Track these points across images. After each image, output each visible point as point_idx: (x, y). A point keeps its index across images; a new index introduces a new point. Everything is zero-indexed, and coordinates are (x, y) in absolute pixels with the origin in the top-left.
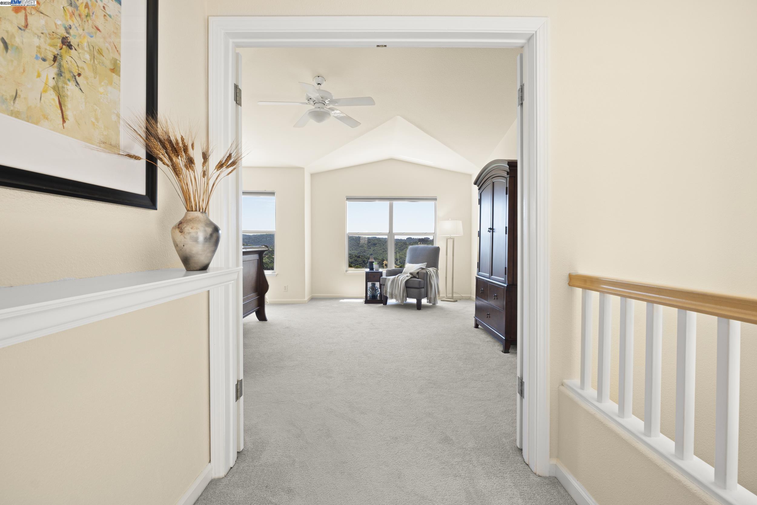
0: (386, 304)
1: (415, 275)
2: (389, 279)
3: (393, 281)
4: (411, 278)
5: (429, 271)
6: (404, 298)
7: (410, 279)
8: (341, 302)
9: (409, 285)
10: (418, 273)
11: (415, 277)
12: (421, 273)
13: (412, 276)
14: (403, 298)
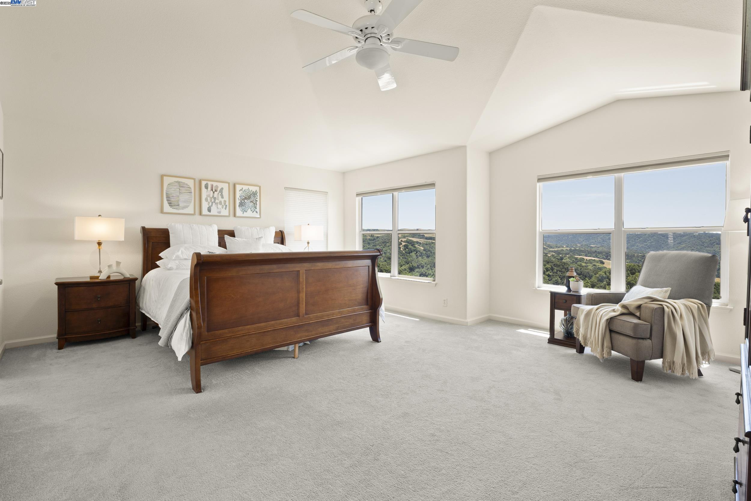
0: (583, 353)
1: (632, 309)
2: (583, 310)
3: (588, 314)
4: (622, 314)
5: (668, 307)
6: (605, 350)
7: (618, 318)
8: (519, 332)
9: (616, 327)
10: (639, 307)
11: (631, 314)
12: (646, 307)
13: (625, 311)
14: (603, 351)
